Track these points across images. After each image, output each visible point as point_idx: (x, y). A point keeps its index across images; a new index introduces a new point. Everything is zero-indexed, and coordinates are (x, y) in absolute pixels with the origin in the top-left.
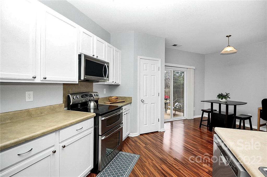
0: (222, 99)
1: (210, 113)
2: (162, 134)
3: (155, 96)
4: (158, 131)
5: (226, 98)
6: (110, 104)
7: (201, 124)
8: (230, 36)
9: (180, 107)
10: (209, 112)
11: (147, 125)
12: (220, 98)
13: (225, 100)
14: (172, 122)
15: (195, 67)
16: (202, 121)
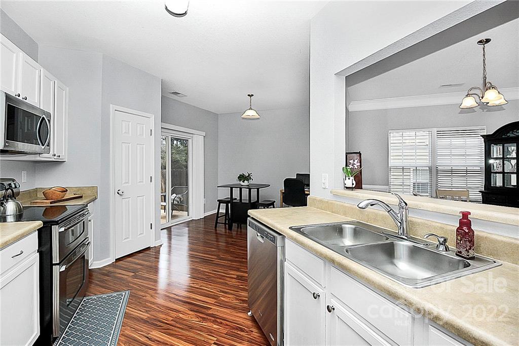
0: (243, 182)
1: (229, 204)
2: (157, 250)
3: (144, 183)
4: (149, 247)
5: (248, 180)
6: (51, 203)
7: (217, 223)
8: (252, 95)
9: (180, 200)
10: (227, 202)
11: (130, 239)
12: (240, 180)
13: (247, 182)
14: (169, 229)
15: (204, 133)
16: (218, 217)
